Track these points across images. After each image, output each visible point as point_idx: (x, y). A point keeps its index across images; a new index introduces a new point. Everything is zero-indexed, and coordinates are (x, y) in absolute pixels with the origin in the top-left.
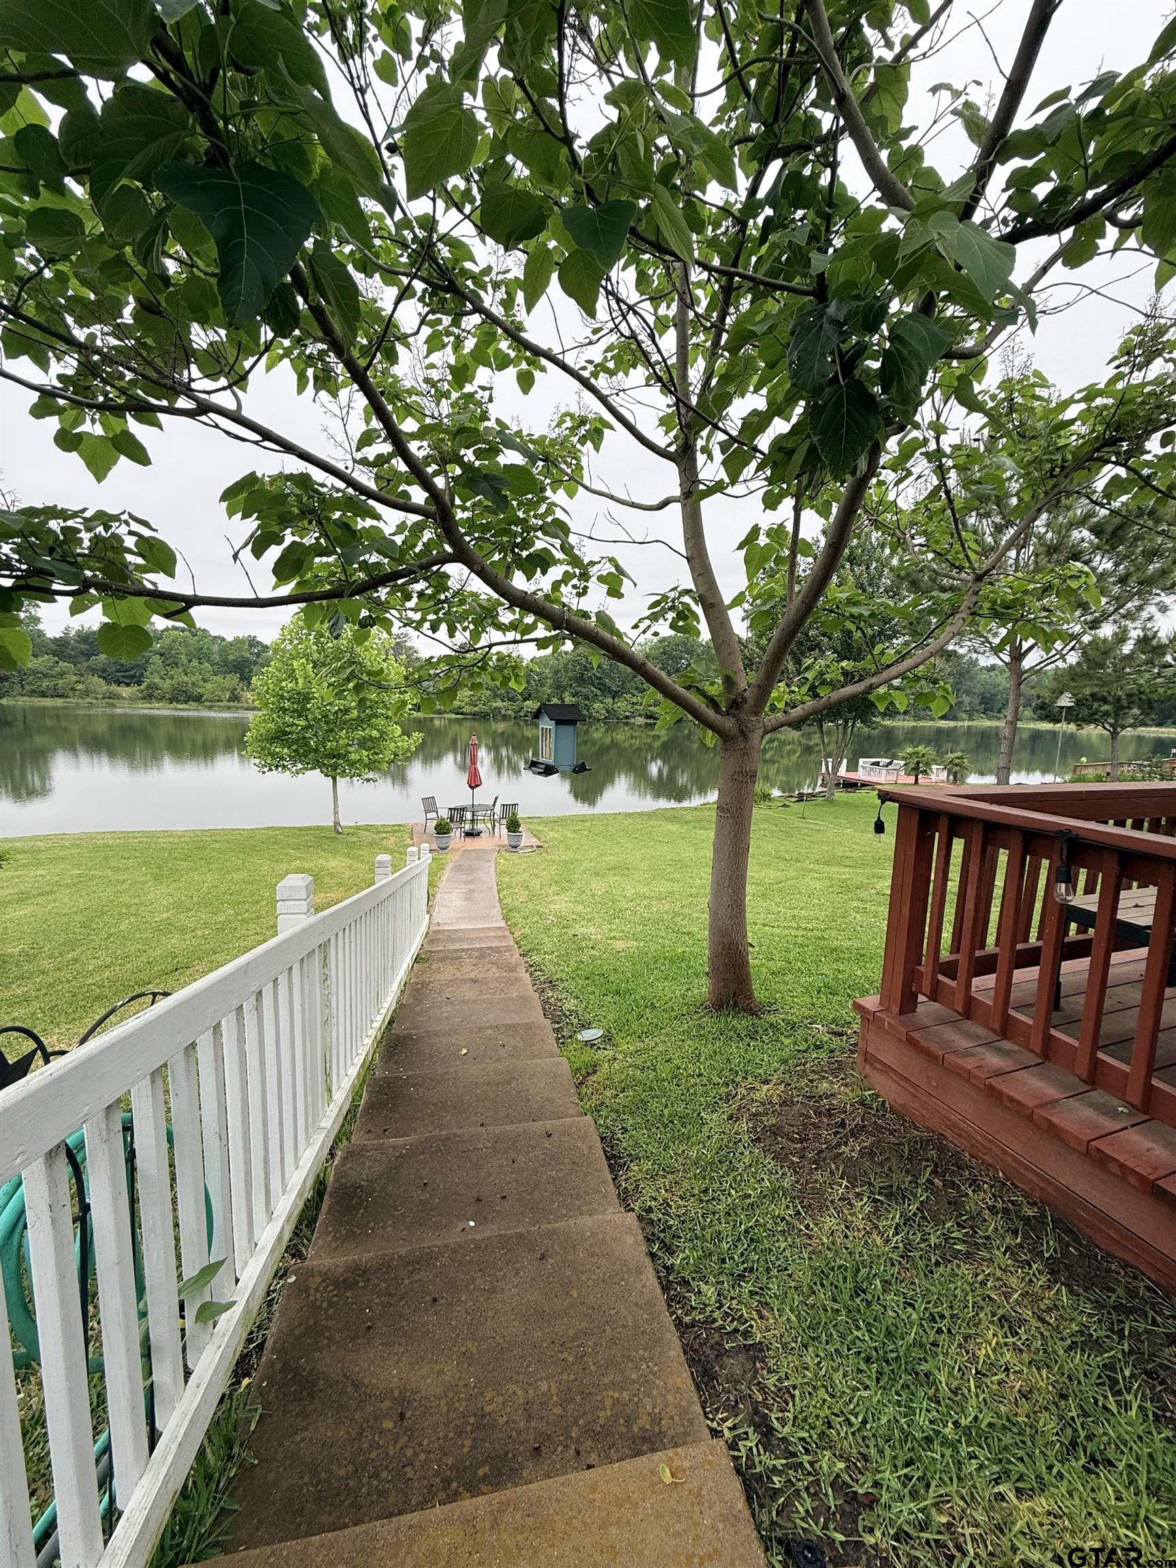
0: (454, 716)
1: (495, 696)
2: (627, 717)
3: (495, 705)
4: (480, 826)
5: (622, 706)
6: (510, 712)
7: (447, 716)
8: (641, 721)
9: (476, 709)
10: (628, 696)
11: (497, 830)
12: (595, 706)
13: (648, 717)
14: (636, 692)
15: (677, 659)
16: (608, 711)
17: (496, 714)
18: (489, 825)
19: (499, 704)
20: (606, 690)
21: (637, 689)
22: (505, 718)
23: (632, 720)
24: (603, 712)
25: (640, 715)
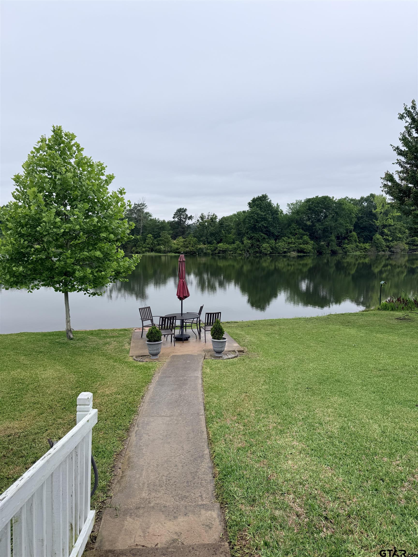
0: (173, 254)
1: (199, 241)
2: (285, 252)
3: (199, 246)
4: (189, 331)
5: (281, 245)
6: (209, 251)
7: (169, 254)
8: (294, 254)
9: (188, 249)
10: (285, 238)
11: (202, 335)
12: (264, 245)
13: (299, 251)
14: (290, 236)
15: (317, 213)
16: (272, 248)
17: (200, 252)
18: (196, 330)
19: (202, 246)
20: (270, 234)
21: (291, 233)
22: (206, 254)
23: (289, 254)
24: (269, 249)
25: (294, 251)
